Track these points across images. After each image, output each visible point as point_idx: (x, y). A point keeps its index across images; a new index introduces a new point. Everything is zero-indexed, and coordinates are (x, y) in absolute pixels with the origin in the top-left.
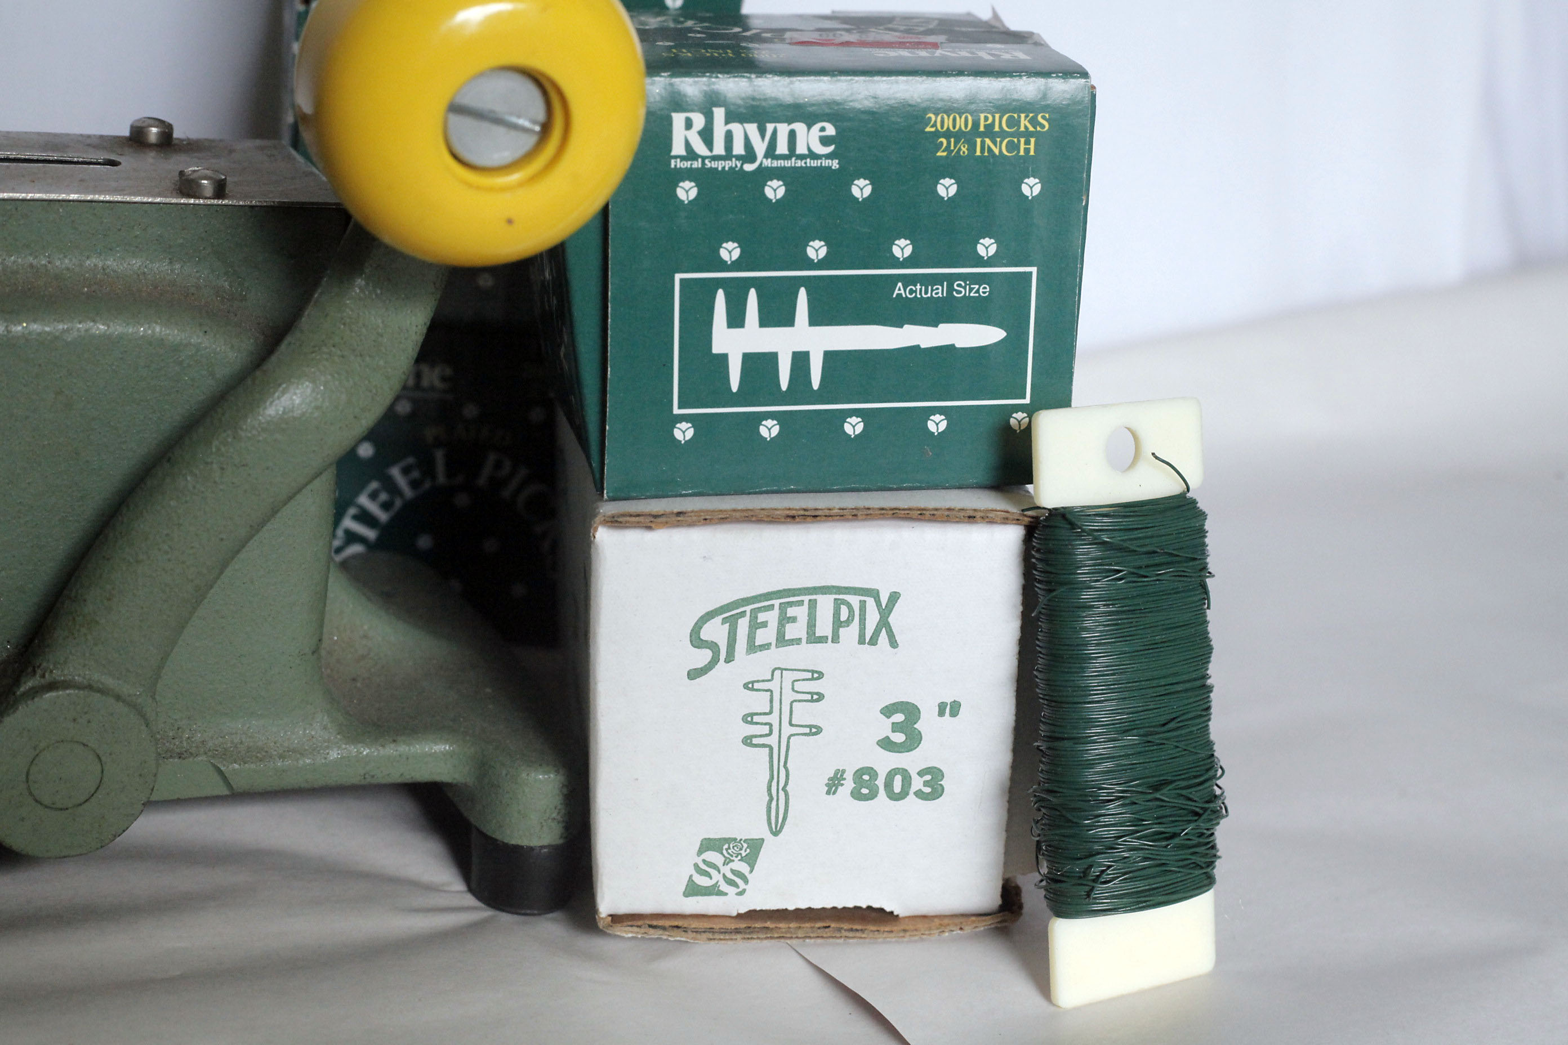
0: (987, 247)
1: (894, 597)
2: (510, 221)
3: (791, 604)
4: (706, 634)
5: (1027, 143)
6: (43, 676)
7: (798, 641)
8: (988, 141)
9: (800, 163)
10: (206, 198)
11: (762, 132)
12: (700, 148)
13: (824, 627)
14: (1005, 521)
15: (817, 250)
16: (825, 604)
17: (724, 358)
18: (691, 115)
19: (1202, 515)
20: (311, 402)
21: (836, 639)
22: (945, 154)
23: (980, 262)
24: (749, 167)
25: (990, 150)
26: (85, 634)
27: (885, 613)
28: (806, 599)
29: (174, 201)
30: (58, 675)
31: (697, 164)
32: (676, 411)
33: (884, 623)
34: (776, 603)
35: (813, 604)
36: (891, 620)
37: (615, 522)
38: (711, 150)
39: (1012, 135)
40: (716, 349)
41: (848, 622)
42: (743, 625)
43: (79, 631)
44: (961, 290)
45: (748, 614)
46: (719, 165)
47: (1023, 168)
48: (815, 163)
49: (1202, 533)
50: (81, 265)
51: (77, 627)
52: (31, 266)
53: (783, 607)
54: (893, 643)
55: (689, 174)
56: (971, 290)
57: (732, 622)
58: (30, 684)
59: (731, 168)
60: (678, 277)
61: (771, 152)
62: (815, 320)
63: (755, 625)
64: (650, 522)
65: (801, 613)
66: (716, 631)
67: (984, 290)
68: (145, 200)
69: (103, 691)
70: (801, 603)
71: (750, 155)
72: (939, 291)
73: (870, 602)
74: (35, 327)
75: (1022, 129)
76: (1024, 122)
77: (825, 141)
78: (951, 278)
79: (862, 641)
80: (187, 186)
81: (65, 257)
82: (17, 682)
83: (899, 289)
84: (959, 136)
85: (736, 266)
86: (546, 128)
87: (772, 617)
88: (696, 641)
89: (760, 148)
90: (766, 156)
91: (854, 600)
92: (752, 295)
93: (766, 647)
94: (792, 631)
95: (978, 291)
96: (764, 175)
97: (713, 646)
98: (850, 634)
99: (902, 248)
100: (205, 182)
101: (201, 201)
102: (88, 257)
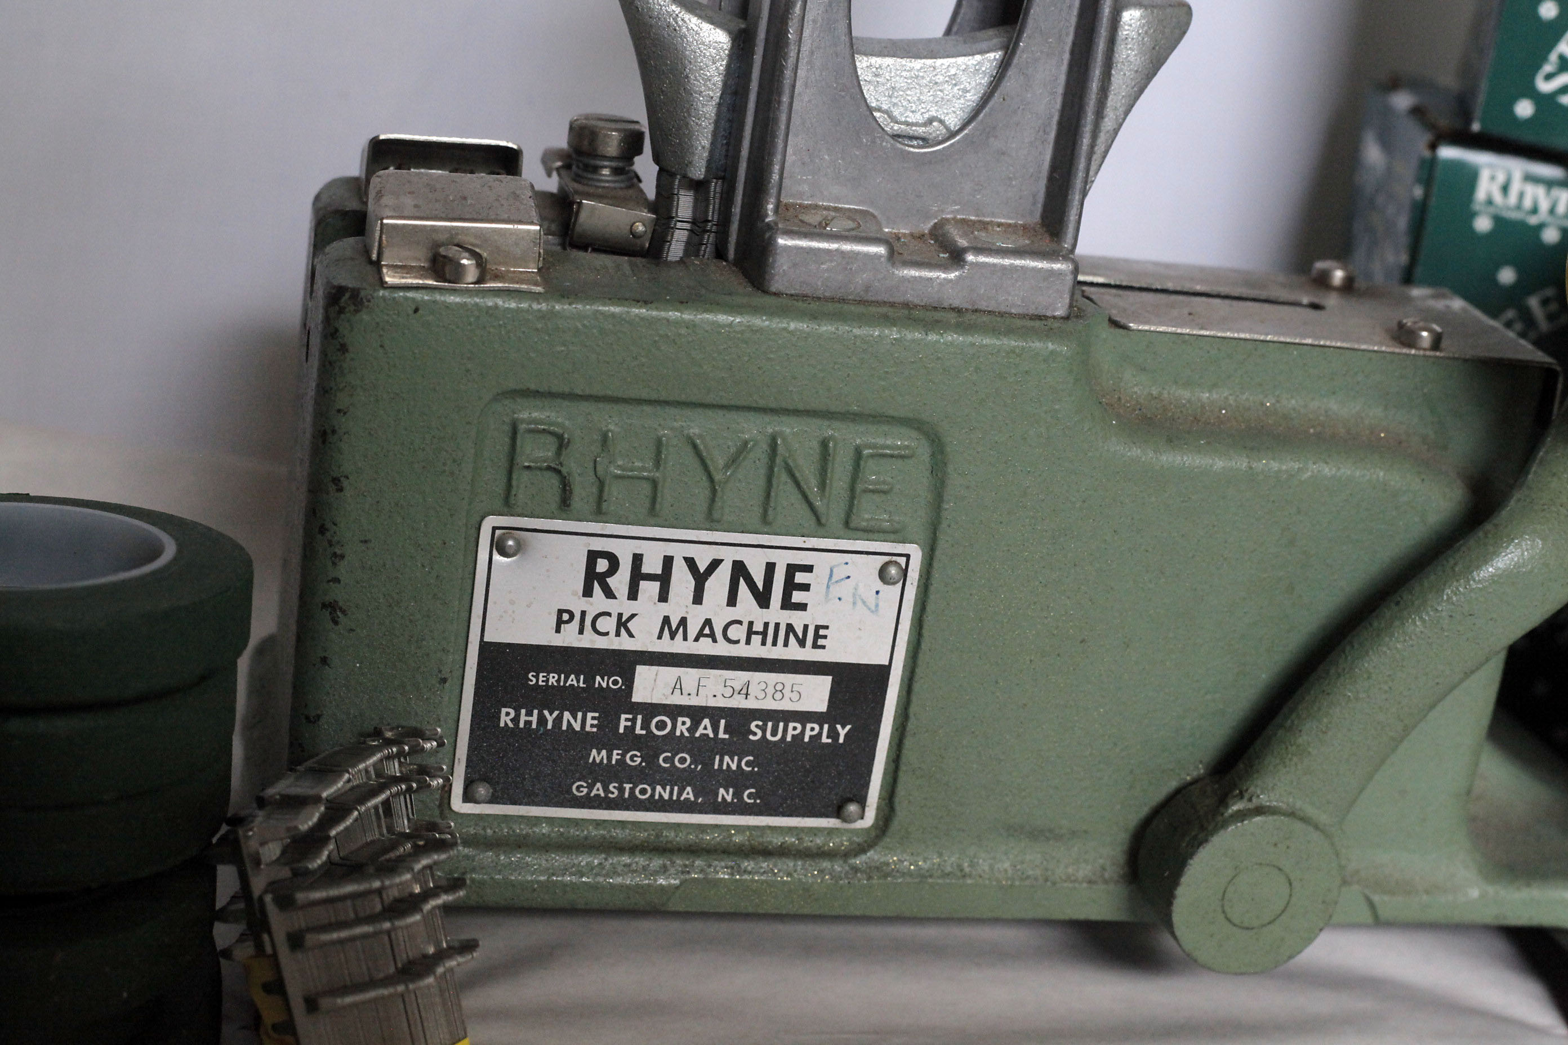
6: (1250, 800)
10: (1425, 349)
20: (1540, 558)
26: (1296, 764)
29: (1397, 350)
30: (1264, 799)
43: (1291, 760)
50: (1306, 406)
51: (1290, 756)
58: (1235, 808)
68: (1371, 348)
69: (1305, 820)
74: (1275, 465)
80: (1405, 336)
81: (1292, 397)
82: (1223, 801)
100: (1425, 334)
101: (1422, 353)
102: (1313, 399)
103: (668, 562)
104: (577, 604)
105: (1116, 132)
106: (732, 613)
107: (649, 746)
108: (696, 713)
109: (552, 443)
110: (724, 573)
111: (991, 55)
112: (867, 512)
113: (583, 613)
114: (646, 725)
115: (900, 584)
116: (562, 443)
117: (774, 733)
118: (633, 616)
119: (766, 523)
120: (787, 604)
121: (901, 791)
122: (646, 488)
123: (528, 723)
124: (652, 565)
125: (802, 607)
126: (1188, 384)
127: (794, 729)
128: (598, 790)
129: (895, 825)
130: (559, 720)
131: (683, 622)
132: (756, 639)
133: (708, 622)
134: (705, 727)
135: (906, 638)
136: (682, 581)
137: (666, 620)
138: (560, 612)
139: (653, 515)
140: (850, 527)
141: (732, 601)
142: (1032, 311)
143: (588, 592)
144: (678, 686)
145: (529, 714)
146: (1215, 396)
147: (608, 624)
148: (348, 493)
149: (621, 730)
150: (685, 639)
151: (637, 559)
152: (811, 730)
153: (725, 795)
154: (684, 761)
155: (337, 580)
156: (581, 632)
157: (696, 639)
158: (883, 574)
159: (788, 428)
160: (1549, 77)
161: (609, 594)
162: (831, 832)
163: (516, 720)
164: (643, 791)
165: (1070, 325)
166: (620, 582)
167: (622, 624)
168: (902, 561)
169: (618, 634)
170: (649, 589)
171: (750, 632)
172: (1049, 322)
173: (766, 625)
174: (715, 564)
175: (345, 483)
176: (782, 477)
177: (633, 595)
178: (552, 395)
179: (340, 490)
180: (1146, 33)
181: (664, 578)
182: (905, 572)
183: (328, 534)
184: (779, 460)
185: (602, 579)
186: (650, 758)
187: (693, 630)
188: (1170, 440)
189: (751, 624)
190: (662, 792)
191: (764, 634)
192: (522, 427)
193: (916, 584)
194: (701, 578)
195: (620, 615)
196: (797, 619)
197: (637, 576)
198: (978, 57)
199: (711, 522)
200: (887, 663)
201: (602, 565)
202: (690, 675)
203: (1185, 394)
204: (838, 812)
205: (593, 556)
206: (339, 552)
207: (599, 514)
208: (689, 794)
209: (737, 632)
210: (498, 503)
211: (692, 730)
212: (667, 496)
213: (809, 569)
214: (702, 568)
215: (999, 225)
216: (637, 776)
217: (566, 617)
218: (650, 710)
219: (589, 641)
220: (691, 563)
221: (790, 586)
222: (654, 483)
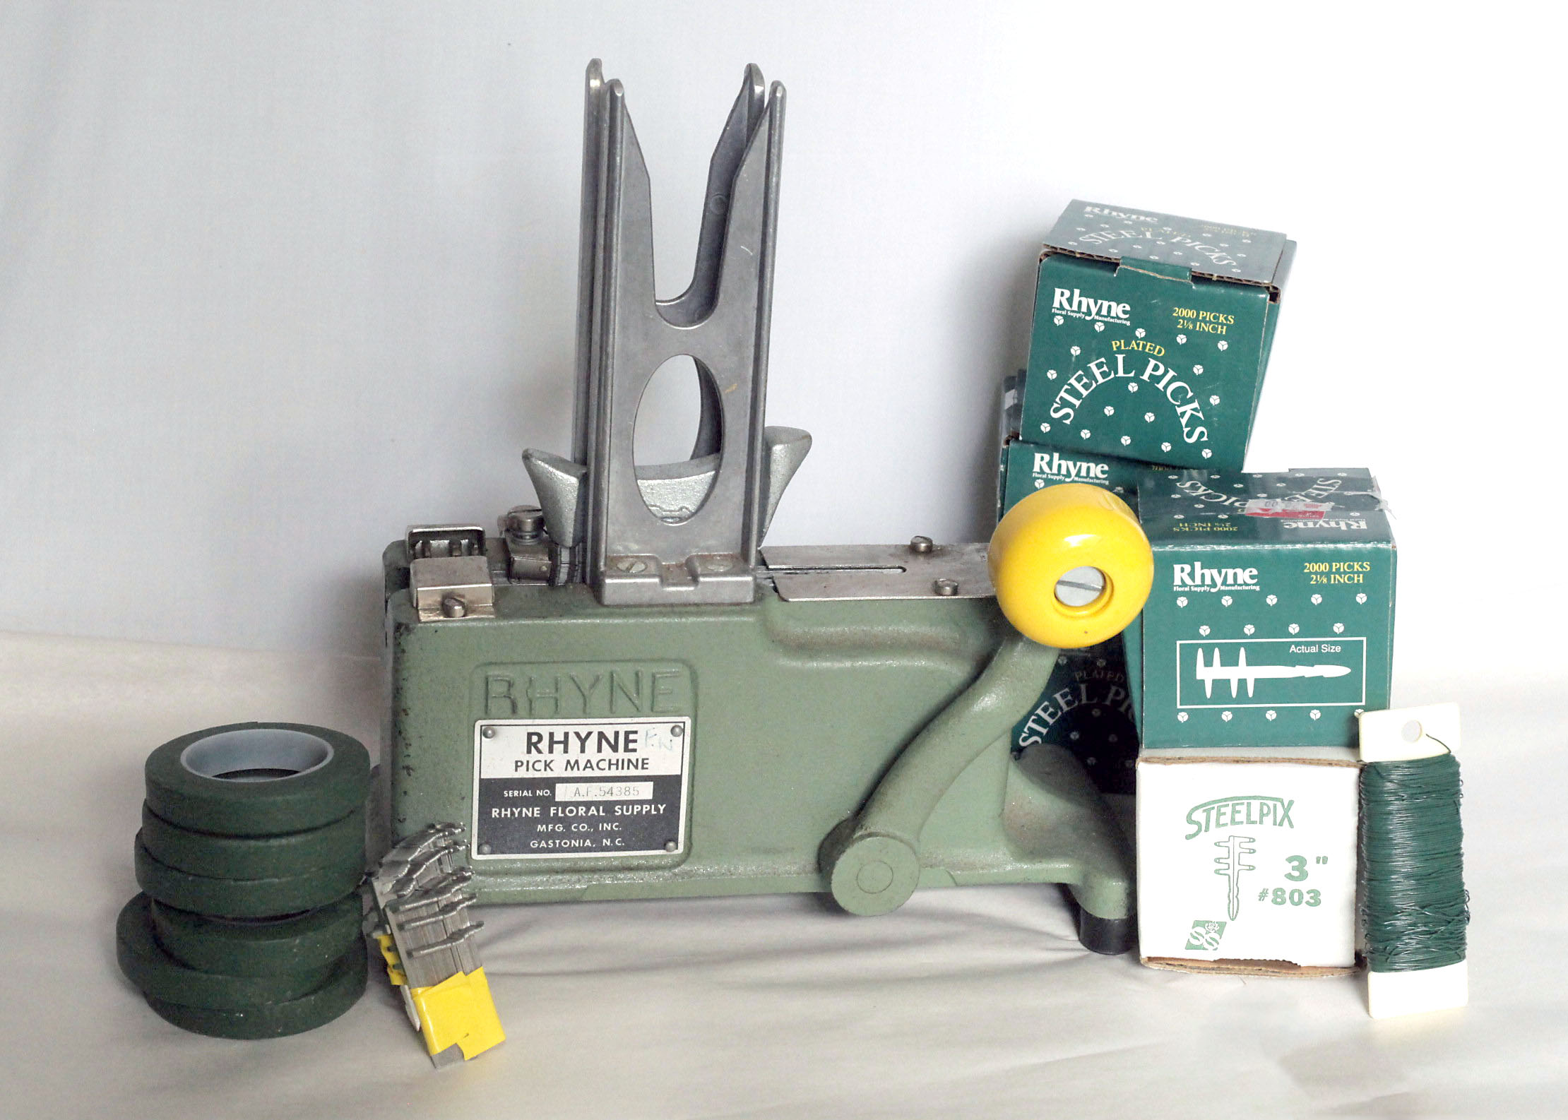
0: (1339, 628)
1: (1291, 803)
2: (1086, 632)
3: (1238, 804)
4: (1194, 817)
5: (1359, 577)
6: (866, 829)
7: (1242, 822)
8: (1337, 576)
9: (1239, 588)
10: (947, 596)
11: (1220, 573)
12: (1188, 581)
13: (1255, 816)
14: (1348, 765)
15: (1249, 629)
16: (1255, 805)
17: (1203, 681)
18: (1184, 566)
19: (1458, 765)
21: (1261, 822)
22: (1315, 583)
23: (1335, 635)
24: (1213, 590)
25: (1338, 581)
26: (884, 810)
27: (1287, 810)
28: (1246, 802)
29: (930, 598)
30: (872, 829)
31: (1187, 589)
32: (1179, 707)
33: (1286, 815)
34: (1230, 803)
35: (1249, 804)
36: (1290, 814)
37: (1147, 760)
38: (1194, 582)
39: (1349, 573)
40: (1199, 677)
41: (1268, 814)
42: (1213, 814)
44: (1325, 648)
45: (1216, 808)
46: (1198, 589)
47: (1357, 588)
48: (1247, 588)
49: (1458, 774)
50: (886, 630)
51: (882, 807)
52: (863, 630)
53: (1234, 806)
54: (1291, 825)
55: (1183, 594)
56: (1331, 649)
57: (1208, 812)
58: (860, 833)
59: (1204, 591)
60: (1179, 643)
61: (1224, 583)
62: (1249, 664)
63: (1219, 814)
64: (1167, 761)
65: (1243, 809)
66: (1199, 816)
67: (1338, 649)
68: (918, 598)
69: (894, 838)
70: (1243, 804)
71: (1214, 584)
72: (1314, 650)
73: (1279, 804)
74: (865, 663)
75: (1355, 570)
76: (1356, 567)
77: (1252, 577)
78: (1320, 643)
79: (1275, 824)
80: (938, 589)
81: (879, 626)
82: (853, 831)
83: (1293, 648)
84: (1322, 574)
85: (1207, 637)
86: (1104, 588)
87: (1228, 810)
88: (1190, 820)
89: (1219, 580)
90: (1222, 585)
91: (1271, 803)
92: (1217, 652)
93: (1224, 825)
94: (1238, 817)
95: (1335, 649)
96: (1221, 594)
97: (1198, 824)
98: (1268, 820)
99: (1294, 628)
100: (948, 588)
101: (945, 597)
102: (890, 625)
103: (566, 735)
104: (525, 758)
105: (777, 503)
106: (600, 756)
107: (566, 822)
108: (588, 805)
109: (506, 685)
110: (594, 737)
111: (709, 474)
112: (661, 703)
113: (528, 762)
114: (563, 812)
115: (682, 736)
116: (510, 685)
117: (627, 811)
118: (552, 761)
119: (612, 713)
120: (626, 750)
121: (694, 835)
122: (553, 701)
123: (506, 815)
124: (559, 737)
125: (634, 750)
126: (823, 625)
127: (637, 808)
128: (543, 844)
129: (694, 851)
130: (520, 813)
131: (577, 762)
132: (613, 767)
133: (589, 761)
134: (593, 811)
135: (688, 761)
136: (574, 743)
137: (568, 762)
138: (517, 762)
139: (556, 713)
140: (653, 711)
141: (599, 750)
142: (734, 600)
143: (529, 752)
144: (577, 792)
145: (506, 810)
146: (839, 629)
147: (540, 766)
148: (411, 715)
149: (552, 815)
150: (578, 769)
151: (551, 735)
152: (646, 808)
153: (607, 842)
154: (584, 827)
155: (409, 756)
156: (528, 770)
157: (584, 769)
158: (672, 730)
159: (617, 668)
160: (1056, 410)
161: (539, 752)
162: (662, 856)
163: (500, 814)
164: (566, 843)
165: (753, 607)
166: (544, 746)
167: (547, 765)
168: (682, 725)
169: (545, 770)
170: (559, 748)
171: (610, 764)
172: (744, 607)
173: (618, 760)
174: (589, 734)
175: (409, 712)
176: (618, 693)
177: (551, 751)
178: (502, 663)
179: (407, 714)
180: (785, 456)
181: (565, 742)
182: (683, 730)
183: (403, 735)
184: (615, 683)
185: (535, 745)
186: (567, 827)
187: (582, 766)
188: (811, 657)
189: (610, 761)
190: (575, 843)
191: (617, 764)
192: (490, 679)
193: (690, 735)
194: (583, 742)
195: (546, 761)
196: (633, 756)
197: (552, 742)
198: (702, 476)
199: (586, 715)
200: (679, 773)
201: (535, 739)
202: (583, 787)
203: (823, 630)
204: (664, 847)
205: (530, 735)
206: (408, 743)
207: (531, 716)
208: (588, 843)
209: (604, 765)
210: (482, 714)
211: (586, 812)
212: (562, 704)
213: (636, 732)
214: (583, 737)
215: (720, 556)
216: (561, 836)
217: (519, 764)
218: (565, 805)
219: (531, 774)
220: (577, 734)
221: (627, 741)
222: (556, 700)
